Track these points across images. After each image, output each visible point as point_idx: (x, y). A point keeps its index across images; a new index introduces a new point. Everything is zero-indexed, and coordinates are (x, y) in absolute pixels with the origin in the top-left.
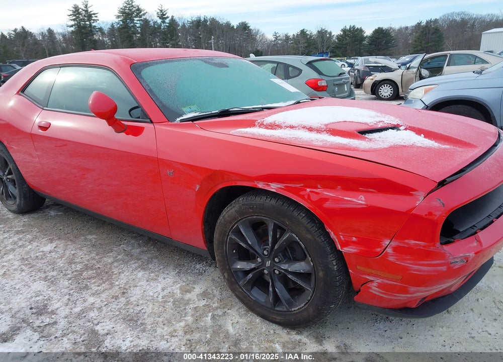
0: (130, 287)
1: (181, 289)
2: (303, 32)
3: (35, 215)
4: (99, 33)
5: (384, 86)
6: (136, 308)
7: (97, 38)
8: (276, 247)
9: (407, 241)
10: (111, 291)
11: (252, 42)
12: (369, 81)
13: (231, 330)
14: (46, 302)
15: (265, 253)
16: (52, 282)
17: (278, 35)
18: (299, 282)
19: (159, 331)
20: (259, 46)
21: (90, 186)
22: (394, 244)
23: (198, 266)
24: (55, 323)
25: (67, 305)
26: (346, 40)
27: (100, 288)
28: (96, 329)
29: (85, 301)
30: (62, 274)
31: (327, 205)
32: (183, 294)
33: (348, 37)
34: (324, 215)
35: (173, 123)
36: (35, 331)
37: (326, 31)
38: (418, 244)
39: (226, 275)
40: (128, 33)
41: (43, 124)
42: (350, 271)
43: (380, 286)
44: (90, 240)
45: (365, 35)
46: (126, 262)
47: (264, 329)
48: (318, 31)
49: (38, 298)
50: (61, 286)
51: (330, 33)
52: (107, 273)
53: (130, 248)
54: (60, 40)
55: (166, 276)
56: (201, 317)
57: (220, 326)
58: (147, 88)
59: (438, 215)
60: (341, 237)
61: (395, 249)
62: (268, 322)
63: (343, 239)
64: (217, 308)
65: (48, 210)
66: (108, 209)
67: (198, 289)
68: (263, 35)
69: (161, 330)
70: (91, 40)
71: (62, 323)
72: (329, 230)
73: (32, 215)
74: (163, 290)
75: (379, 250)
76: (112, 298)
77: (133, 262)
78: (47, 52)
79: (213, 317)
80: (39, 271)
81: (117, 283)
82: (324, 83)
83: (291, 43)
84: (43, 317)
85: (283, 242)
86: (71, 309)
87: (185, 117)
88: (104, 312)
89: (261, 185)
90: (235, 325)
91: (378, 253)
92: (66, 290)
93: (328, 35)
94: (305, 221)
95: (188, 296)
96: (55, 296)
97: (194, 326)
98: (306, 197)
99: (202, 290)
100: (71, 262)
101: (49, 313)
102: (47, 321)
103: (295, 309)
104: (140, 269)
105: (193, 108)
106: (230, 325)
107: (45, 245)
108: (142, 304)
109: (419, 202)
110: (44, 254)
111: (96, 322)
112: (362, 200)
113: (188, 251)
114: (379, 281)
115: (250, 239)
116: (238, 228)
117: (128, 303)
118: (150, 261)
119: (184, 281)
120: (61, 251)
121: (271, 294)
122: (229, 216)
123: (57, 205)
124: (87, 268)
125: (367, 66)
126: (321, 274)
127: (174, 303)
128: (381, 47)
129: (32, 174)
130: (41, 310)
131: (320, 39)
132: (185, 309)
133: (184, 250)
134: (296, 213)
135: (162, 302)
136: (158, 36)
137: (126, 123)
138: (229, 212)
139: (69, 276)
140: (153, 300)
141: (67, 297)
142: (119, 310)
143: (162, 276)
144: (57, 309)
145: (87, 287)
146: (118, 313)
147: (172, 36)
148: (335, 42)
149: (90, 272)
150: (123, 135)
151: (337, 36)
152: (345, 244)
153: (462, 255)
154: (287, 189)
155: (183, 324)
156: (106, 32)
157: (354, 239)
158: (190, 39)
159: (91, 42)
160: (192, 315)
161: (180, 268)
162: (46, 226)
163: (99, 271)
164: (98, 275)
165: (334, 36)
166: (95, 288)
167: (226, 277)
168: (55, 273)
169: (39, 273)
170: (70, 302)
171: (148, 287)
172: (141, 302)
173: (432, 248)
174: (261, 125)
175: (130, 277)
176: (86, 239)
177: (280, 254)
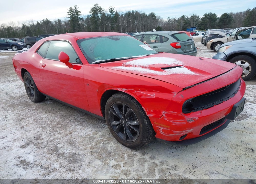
0: (73, 131)
1: (93, 133)
2: (183, 17)
3: (41, 103)
4: (82, 20)
5: (218, 45)
6: (74, 139)
7: (80, 23)
8: (126, 115)
9: (170, 112)
10: (65, 133)
11: (156, 23)
12: (209, 43)
13: (109, 149)
14: (40, 135)
15: (123, 117)
16: (44, 128)
17: (170, 19)
18: (134, 129)
19: (81, 148)
20: (160, 24)
21: (64, 92)
22: (166, 113)
23: (103, 125)
24: (43, 143)
25: (48, 137)
26: (207, 20)
27: (61, 131)
28: (57, 146)
29: (55, 136)
30: (48, 126)
31: (142, 97)
32: (93, 135)
33: (208, 18)
34: (141, 101)
35: (91, 64)
36: (35, 145)
37: (196, 16)
38: (174, 113)
39: (109, 127)
40: (95, 20)
41: (44, 65)
42: (152, 124)
43: (163, 130)
44: (62, 114)
45: (217, 17)
46: (74, 122)
47: (122, 149)
48: (191, 16)
49: (37, 134)
50: (47, 130)
51: (198, 17)
52: (65, 126)
53: (77, 117)
54: (63, 24)
55: (88, 128)
56: (98, 143)
57: (105, 147)
58: (82, 50)
59: (181, 101)
60: (147, 110)
61: (166, 115)
62: (125, 147)
63: (148, 111)
64: (106, 141)
65: (47, 101)
66: (70, 101)
67: (100, 133)
68: (162, 19)
69: (82, 147)
70: (77, 24)
71: (45, 143)
72: (143, 107)
73: (40, 103)
74: (86, 133)
75: (161, 115)
76: (65, 135)
77: (77, 122)
78: (57, 30)
79: (103, 144)
80: (40, 124)
81: (68, 130)
82: (179, 45)
83: (177, 23)
84: (38, 141)
85: (128, 113)
86: (49, 138)
87: (95, 62)
88: (61, 140)
89: (119, 89)
90: (111, 147)
91: (160, 116)
92: (49, 132)
93: (197, 18)
94: (135, 104)
95: (96, 136)
96: (44, 134)
97: (95, 147)
98: (135, 94)
99: (102, 134)
100: (52, 121)
101: (41, 139)
102: (40, 142)
103: (134, 140)
104: (79, 125)
105: (100, 58)
106: (109, 147)
107: (43, 115)
108: (77, 138)
109: (174, 96)
110: (42, 118)
111: (57, 143)
112: (154, 95)
113: (100, 119)
114: (162, 128)
115: (117, 112)
116: (112, 107)
117: (71, 137)
118: (83, 122)
119: (95, 130)
120: (49, 117)
121: (125, 134)
122: (109, 102)
123: (51, 99)
124: (58, 124)
125: (211, 35)
126: (141, 125)
127: (89, 138)
128: (226, 23)
129: (42, 86)
130: (38, 138)
131: (192, 20)
132: (93, 140)
133: (98, 118)
134: (132, 101)
135: (84, 137)
136: (109, 21)
137: (73, 64)
138: (109, 101)
139: (51, 127)
140: (81, 137)
141: (48, 134)
142: (67, 140)
143: (87, 128)
144: (44, 138)
145: (56, 131)
146: (66, 141)
147: (116, 21)
148: (200, 21)
149: (59, 126)
150: (72, 69)
151: (201, 18)
152: (149, 113)
153: (192, 118)
154: (129, 91)
155: (90, 146)
156: (84, 20)
157: (152, 111)
158: (125, 22)
159: (78, 25)
160: (95, 143)
161: (95, 126)
162: (45, 108)
163: (62, 125)
164: (62, 127)
165: (200, 18)
166: (59, 131)
167: (109, 128)
168: (45, 125)
169: (39, 125)
170: (49, 136)
171: (80, 132)
172: (76, 137)
173: (179, 114)
174: (124, 65)
175: (74, 128)
176: (60, 113)
177: (128, 118)
